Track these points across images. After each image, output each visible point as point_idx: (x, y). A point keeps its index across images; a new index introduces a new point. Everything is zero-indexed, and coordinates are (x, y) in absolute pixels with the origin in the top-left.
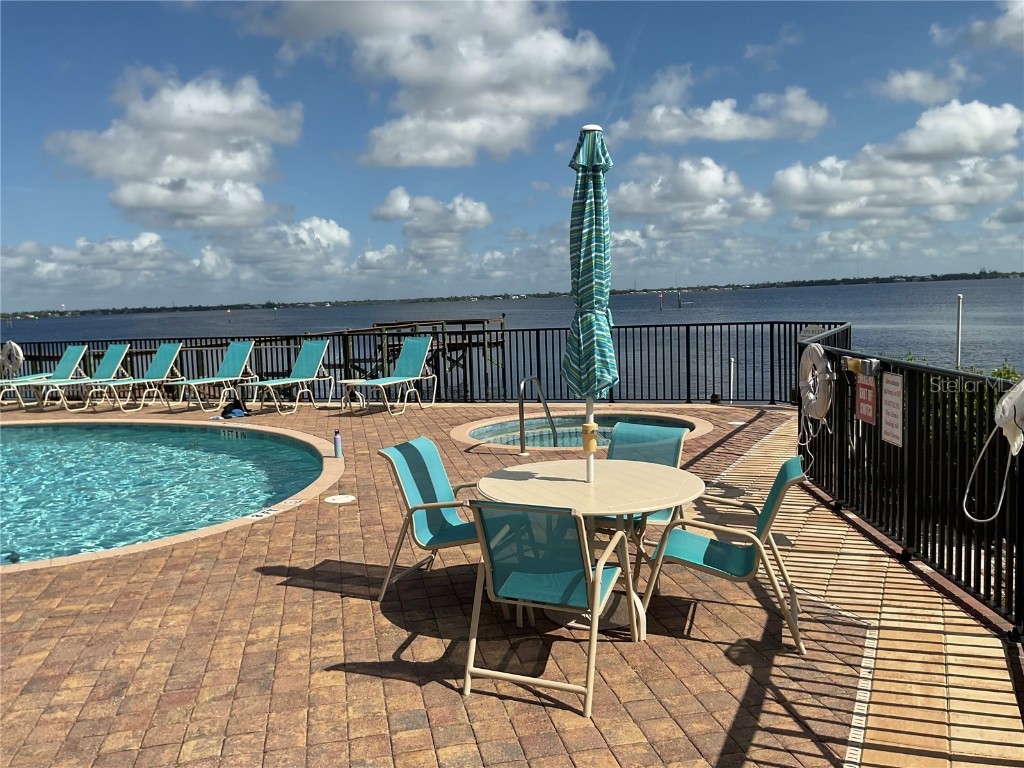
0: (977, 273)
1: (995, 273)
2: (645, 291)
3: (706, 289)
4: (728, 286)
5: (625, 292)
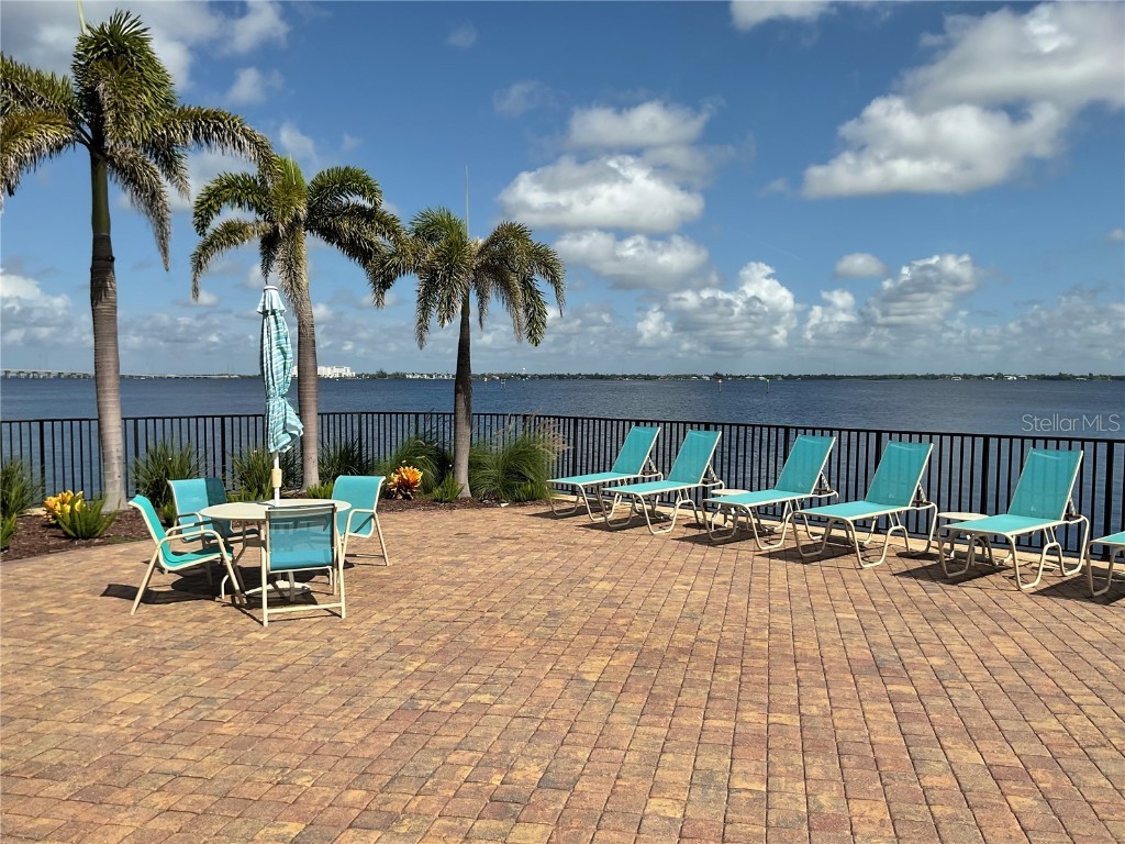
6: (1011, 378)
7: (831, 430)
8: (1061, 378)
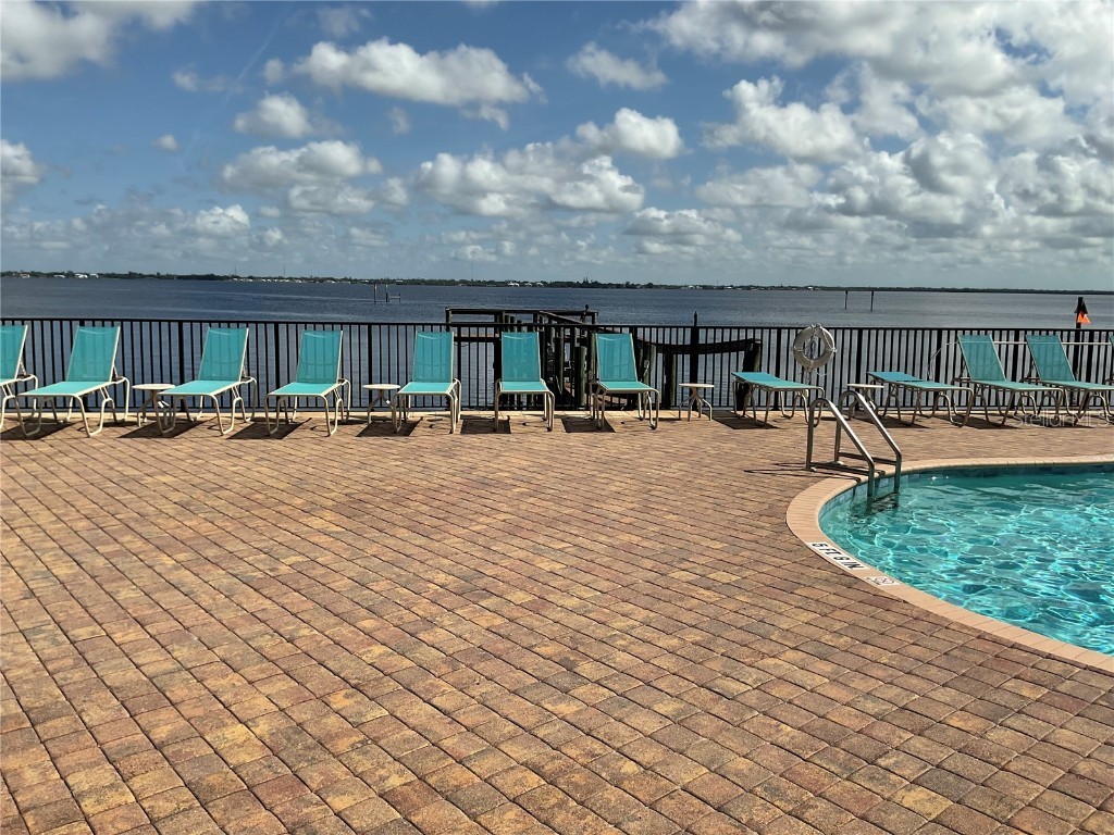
0: (581, 282)
1: (596, 283)
2: (251, 278)
3: (322, 280)
4: (345, 279)
5: (227, 278)
6: (81, 276)
7: (23, 320)
8: (131, 276)
